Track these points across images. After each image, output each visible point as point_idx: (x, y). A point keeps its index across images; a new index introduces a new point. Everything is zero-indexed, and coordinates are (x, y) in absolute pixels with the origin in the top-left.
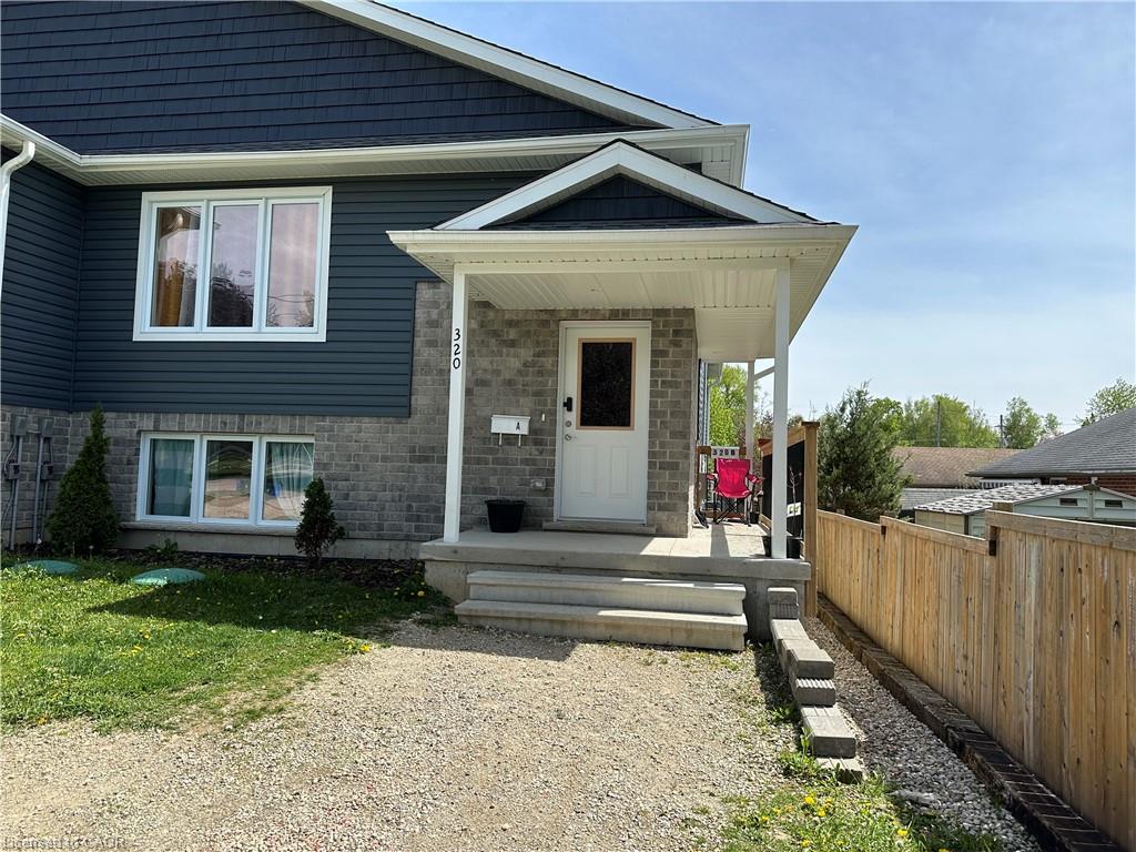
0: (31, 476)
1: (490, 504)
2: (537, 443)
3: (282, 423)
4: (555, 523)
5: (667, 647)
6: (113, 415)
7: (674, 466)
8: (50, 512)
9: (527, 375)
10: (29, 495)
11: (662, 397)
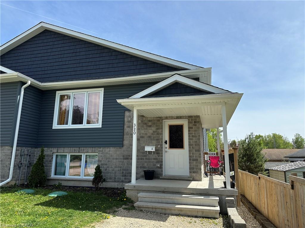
0: (25, 165)
1: (145, 171)
2: (157, 153)
3: (90, 150)
4: (163, 177)
5: (196, 217)
6: (47, 148)
7: (197, 160)
8: (29, 175)
9: (154, 135)
10: (24, 171)
11: (192, 140)
